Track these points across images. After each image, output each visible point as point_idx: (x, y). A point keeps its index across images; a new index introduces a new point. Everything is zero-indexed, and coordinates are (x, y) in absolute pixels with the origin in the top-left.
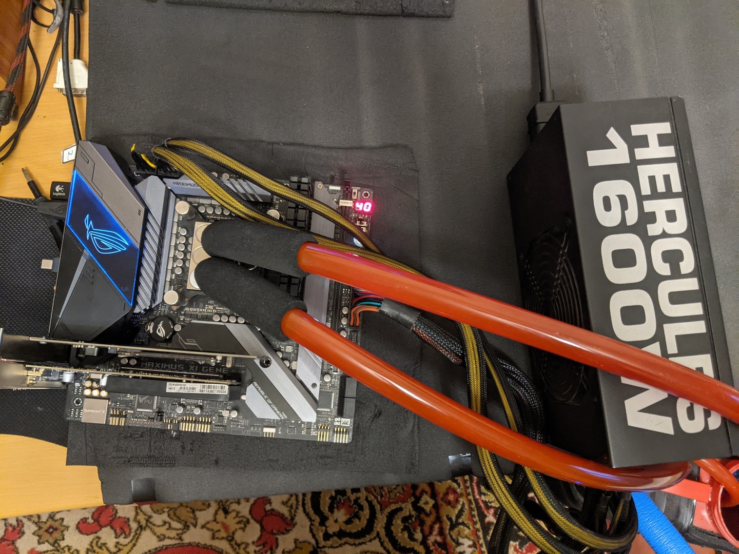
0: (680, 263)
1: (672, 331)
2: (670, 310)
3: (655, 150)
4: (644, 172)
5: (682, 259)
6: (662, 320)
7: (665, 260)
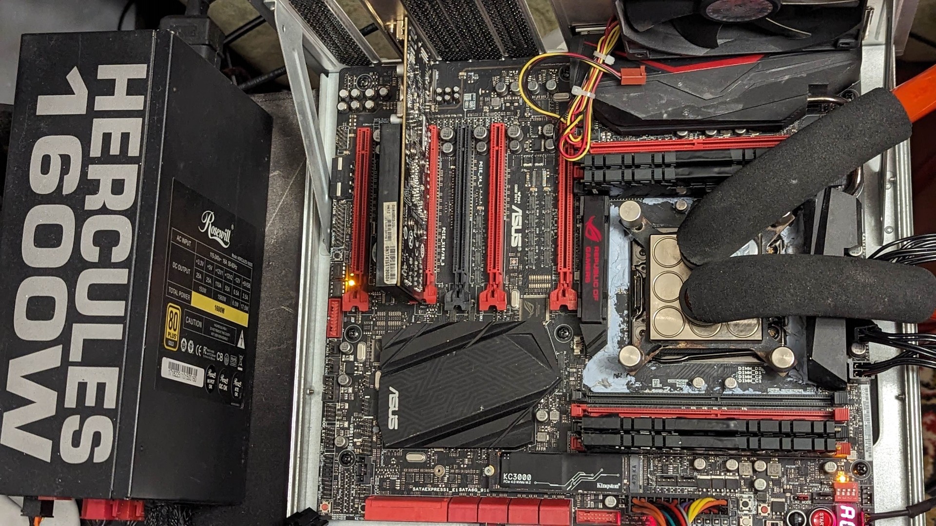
0: (113, 248)
1: (81, 333)
2: (86, 306)
3: (121, 100)
4: (100, 126)
5: (116, 243)
6: (74, 316)
7: (96, 243)
